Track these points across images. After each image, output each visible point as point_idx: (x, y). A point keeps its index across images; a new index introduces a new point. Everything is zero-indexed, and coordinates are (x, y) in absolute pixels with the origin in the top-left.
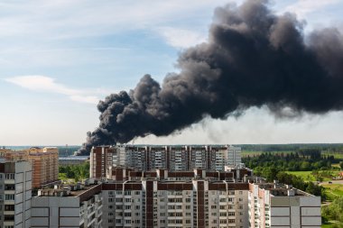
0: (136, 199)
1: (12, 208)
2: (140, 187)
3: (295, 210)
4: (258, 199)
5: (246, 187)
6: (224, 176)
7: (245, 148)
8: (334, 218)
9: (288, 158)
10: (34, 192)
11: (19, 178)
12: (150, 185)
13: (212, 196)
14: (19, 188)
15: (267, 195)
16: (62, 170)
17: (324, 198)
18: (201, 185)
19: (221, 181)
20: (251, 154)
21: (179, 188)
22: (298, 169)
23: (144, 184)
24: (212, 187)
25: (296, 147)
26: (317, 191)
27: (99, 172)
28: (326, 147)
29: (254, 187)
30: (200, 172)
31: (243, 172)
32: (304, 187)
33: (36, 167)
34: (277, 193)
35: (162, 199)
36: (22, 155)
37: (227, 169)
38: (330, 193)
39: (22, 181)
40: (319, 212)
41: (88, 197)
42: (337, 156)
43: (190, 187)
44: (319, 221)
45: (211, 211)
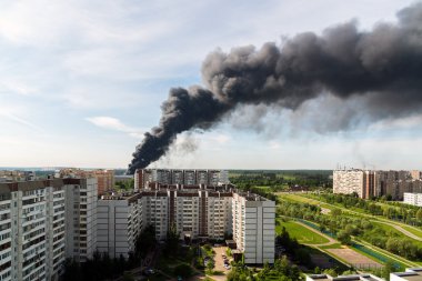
0: (163, 202)
1: (85, 206)
2: (166, 195)
3: (260, 209)
4: (238, 202)
5: (231, 195)
6: (218, 188)
7: (230, 172)
8: (283, 214)
9: (256, 178)
10: (99, 197)
11: (89, 188)
12: (172, 193)
13: (210, 201)
14: (89, 194)
15: (243, 200)
16: (117, 184)
17: (277, 202)
18: (203, 194)
19: (216, 191)
20: (234, 175)
21: (190, 195)
22: (262, 185)
23: (169, 193)
24: (210, 195)
25: (261, 172)
26: (273, 198)
27: (141, 185)
28: (279, 172)
29: (236, 195)
30: (203, 186)
31: (229, 186)
32: (266, 196)
33: (100, 181)
34: (249, 199)
35: (180, 202)
36: (91, 174)
37: (220, 184)
38: (281, 199)
39: (92, 190)
40: (274, 210)
41: (134, 201)
42: (286, 178)
43: (197, 195)
44: (273, 216)
45: (209, 209)
